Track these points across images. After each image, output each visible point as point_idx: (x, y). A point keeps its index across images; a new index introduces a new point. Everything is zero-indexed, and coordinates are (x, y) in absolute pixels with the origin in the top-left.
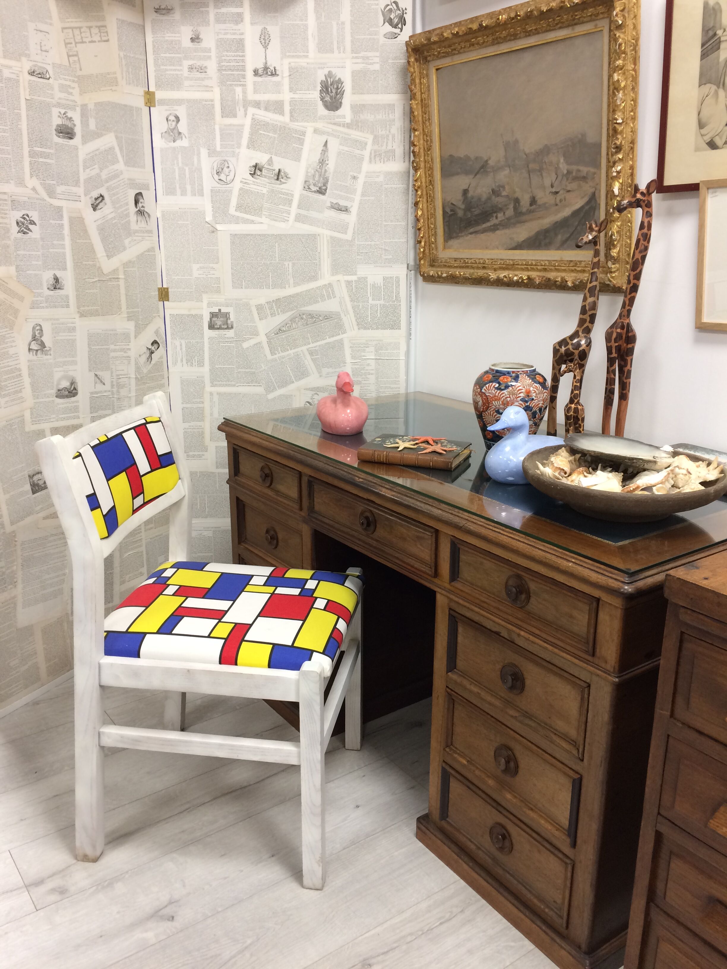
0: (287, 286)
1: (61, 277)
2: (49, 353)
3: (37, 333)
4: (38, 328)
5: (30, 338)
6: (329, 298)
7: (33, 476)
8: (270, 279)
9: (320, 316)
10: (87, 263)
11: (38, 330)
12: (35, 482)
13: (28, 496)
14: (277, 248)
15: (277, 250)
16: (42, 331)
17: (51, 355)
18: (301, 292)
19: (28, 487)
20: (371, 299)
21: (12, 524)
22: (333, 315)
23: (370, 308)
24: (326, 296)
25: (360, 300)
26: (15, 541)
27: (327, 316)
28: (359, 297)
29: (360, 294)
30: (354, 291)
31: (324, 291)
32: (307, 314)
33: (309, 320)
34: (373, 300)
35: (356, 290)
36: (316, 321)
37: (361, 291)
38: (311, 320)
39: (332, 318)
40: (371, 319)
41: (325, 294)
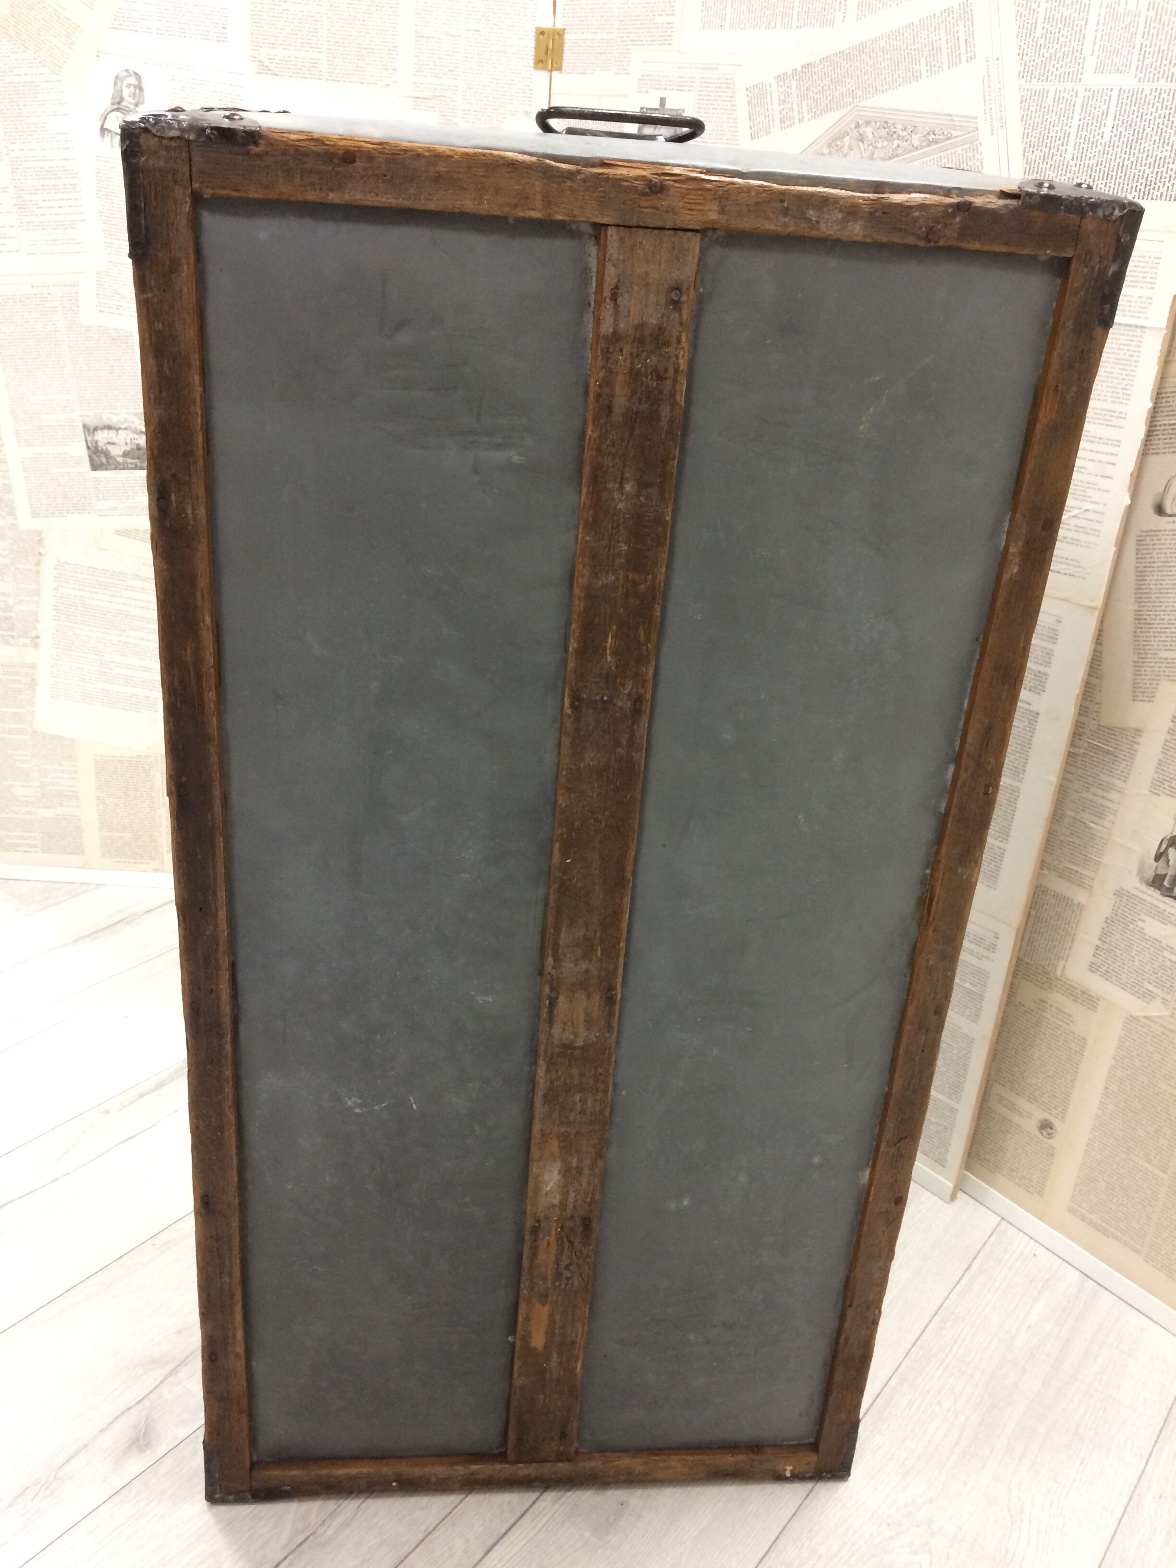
0: (839, 17)
3: (127, 93)
4: (133, 80)
5: (106, 103)
6: (954, 60)
7: (96, 429)
9: (914, 131)
11: (129, 86)
12: (101, 444)
13: (80, 469)
16: (141, 89)
18: (875, 40)
19: (80, 450)
20: (1091, 63)
21: (36, 514)
22: (954, 127)
23: (1083, 106)
24: (944, 52)
25: (1051, 69)
26: (40, 554)
27: (936, 132)
28: (1051, 57)
29: (1058, 46)
30: (1039, 32)
31: (943, 31)
32: (878, 124)
33: (879, 145)
34: (1100, 69)
35: (1046, 27)
36: (900, 151)
37: (1062, 32)
38: (886, 143)
39: (948, 139)
40: (1076, 152)
41: (944, 47)
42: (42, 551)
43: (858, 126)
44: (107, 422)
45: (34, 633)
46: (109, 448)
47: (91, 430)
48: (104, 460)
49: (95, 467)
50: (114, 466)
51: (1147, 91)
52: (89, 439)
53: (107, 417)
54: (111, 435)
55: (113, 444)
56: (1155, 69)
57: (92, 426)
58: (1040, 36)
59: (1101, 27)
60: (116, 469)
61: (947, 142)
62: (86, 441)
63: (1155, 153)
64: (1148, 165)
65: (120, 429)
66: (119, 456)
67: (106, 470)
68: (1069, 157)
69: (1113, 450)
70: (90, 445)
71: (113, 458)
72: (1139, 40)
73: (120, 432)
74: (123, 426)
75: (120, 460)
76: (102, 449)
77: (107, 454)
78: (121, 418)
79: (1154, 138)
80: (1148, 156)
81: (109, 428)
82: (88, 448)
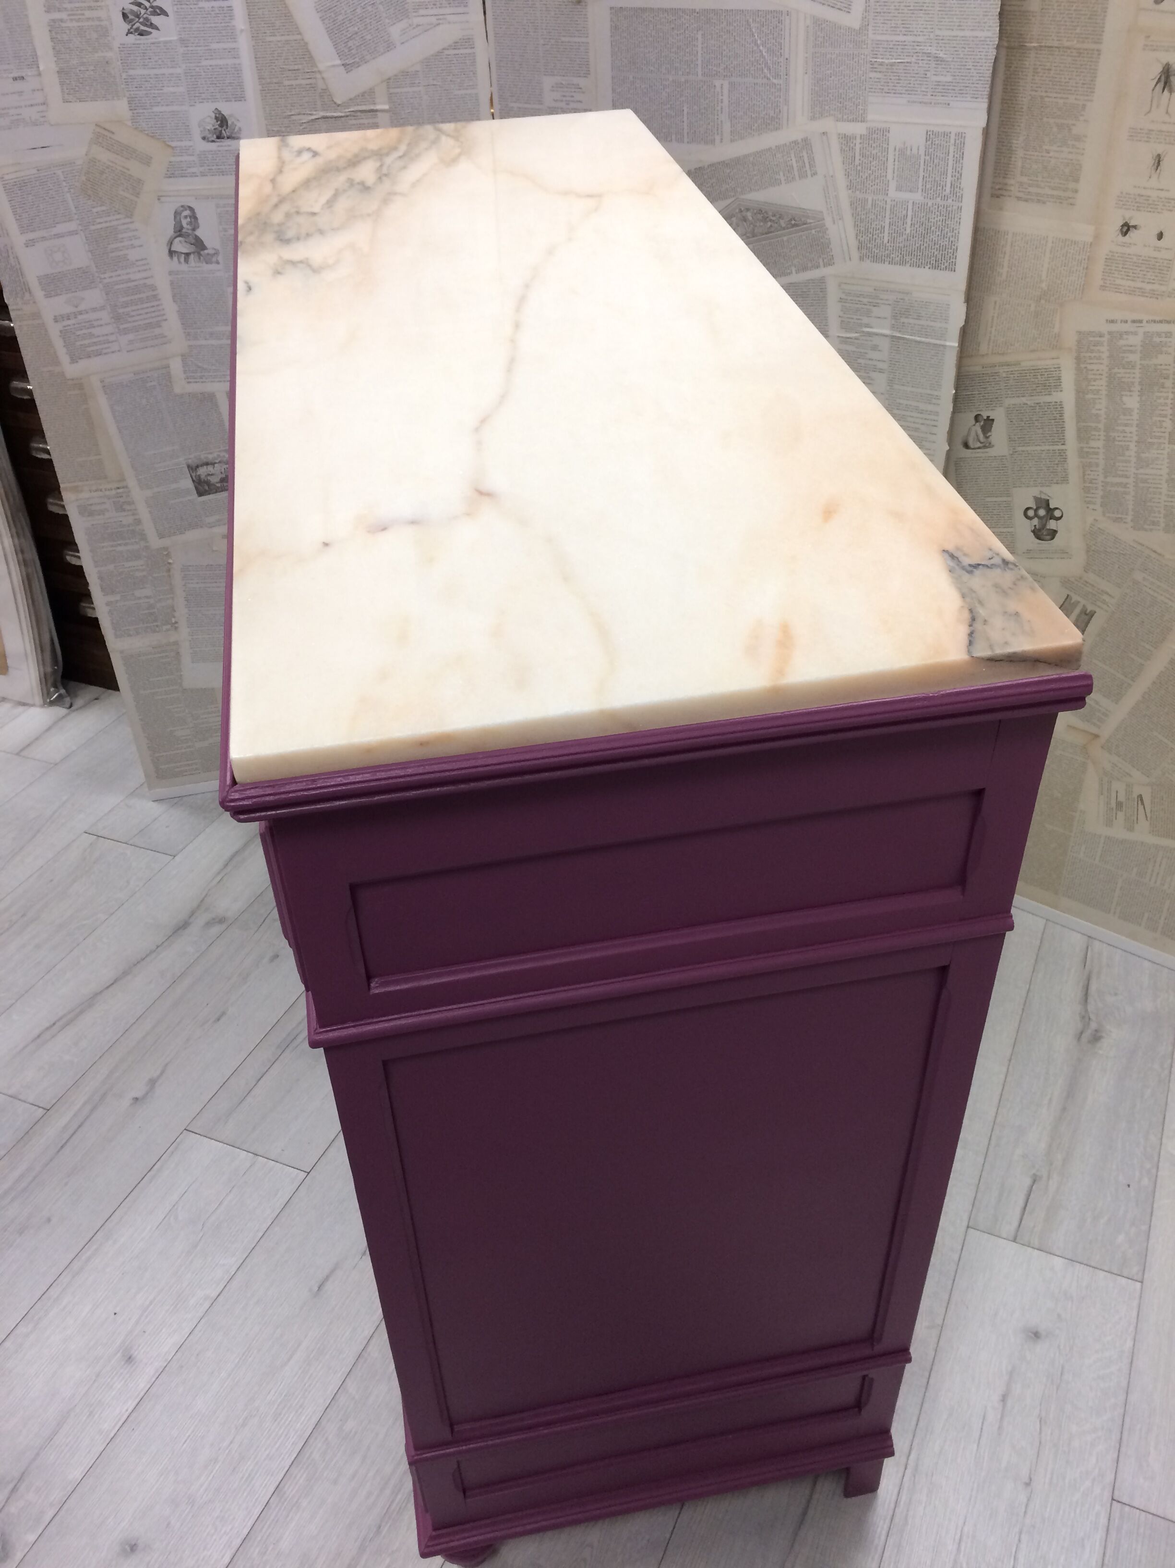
0: (718, 138)
1: (231, 116)
2: (214, 259)
3: (184, 223)
4: (187, 213)
5: (170, 232)
6: (803, 175)
7: (197, 467)
8: (685, 119)
9: (781, 217)
10: (294, 83)
11: (186, 217)
12: (203, 477)
13: (190, 498)
14: (700, 46)
15: (699, 49)
16: (196, 218)
17: (218, 263)
18: (746, 156)
19: (187, 483)
20: (893, 185)
21: (161, 536)
22: (808, 217)
23: (891, 210)
24: (795, 169)
25: (868, 186)
26: (170, 563)
27: (796, 218)
28: (867, 178)
29: (871, 172)
30: (857, 162)
31: (793, 155)
32: (755, 211)
33: (758, 225)
34: (899, 189)
35: (862, 159)
36: (772, 229)
37: (872, 163)
38: (762, 224)
39: (805, 224)
40: (890, 238)
41: (795, 165)
42: (170, 561)
43: (741, 211)
44: (205, 460)
45: (173, 620)
46: (209, 478)
47: (192, 468)
48: (207, 488)
49: (200, 494)
50: (215, 491)
51: (930, 204)
52: (194, 475)
53: (204, 456)
54: (210, 469)
55: (212, 475)
56: (934, 192)
57: (194, 465)
58: (858, 164)
59: (896, 163)
60: (216, 492)
61: (805, 226)
62: (191, 476)
63: (939, 242)
64: (936, 249)
65: (216, 463)
66: (217, 483)
67: (209, 494)
68: (886, 241)
69: (935, 418)
70: (194, 479)
71: (213, 485)
72: (921, 174)
73: (216, 465)
74: (217, 461)
75: (219, 485)
76: (204, 480)
77: (208, 483)
78: (215, 455)
79: (937, 233)
80: (935, 244)
81: (207, 464)
82: (193, 481)
